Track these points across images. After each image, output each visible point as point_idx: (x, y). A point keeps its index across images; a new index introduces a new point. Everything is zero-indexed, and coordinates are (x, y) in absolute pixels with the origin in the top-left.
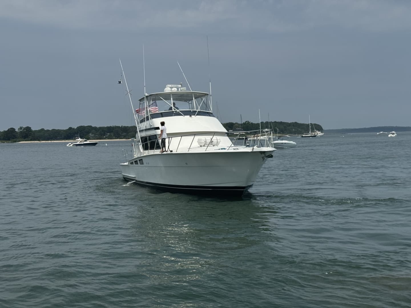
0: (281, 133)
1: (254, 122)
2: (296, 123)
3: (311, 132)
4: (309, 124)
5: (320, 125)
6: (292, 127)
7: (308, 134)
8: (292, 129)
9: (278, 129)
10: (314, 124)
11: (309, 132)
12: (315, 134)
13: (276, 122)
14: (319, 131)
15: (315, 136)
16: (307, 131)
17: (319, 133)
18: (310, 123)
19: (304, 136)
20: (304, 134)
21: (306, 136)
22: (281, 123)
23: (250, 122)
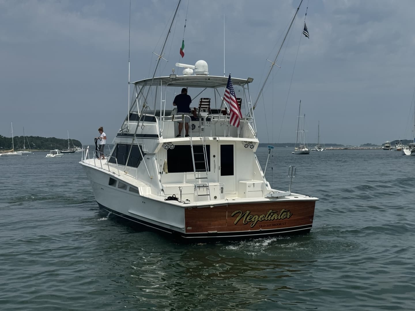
0: (38, 148)
1: (7, 137)
2: (54, 138)
3: (70, 148)
4: (68, 140)
5: (79, 141)
6: (50, 142)
7: (67, 150)
8: (49, 145)
9: (34, 144)
10: (72, 140)
11: (68, 148)
12: (74, 150)
13: (32, 136)
14: (79, 147)
15: (74, 152)
16: (65, 146)
17: (79, 149)
18: (68, 138)
19: (63, 151)
20: (63, 150)
21: (65, 151)
22: (38, 138)
23: (3, 136)
